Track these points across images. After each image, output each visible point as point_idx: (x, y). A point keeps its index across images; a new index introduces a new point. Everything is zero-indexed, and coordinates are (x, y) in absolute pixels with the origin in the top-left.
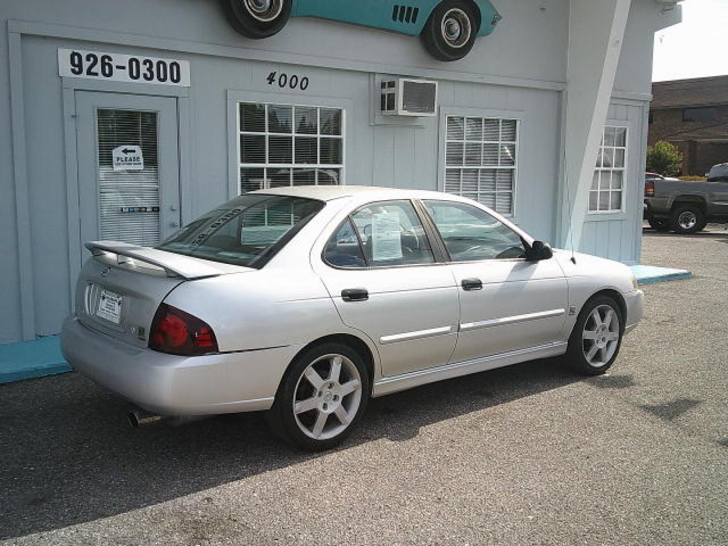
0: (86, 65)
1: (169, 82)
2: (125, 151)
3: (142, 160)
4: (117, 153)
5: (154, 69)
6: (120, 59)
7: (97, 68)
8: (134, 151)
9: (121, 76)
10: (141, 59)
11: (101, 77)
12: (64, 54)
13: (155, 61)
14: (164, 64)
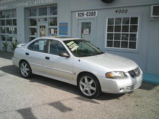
0: (80, 15)
1: (91, 16)
2: (85, 30)
3: (88, 32)
4: (84, 31)
5: (91, 14)
6: (85, 13)
7: (82, 15)
8: (87, 30)
9: (85, 16)
10: (89, 12)
11: (82, 17)
12: (77, 13)
13: (91, 12)
14: (93, 12)
